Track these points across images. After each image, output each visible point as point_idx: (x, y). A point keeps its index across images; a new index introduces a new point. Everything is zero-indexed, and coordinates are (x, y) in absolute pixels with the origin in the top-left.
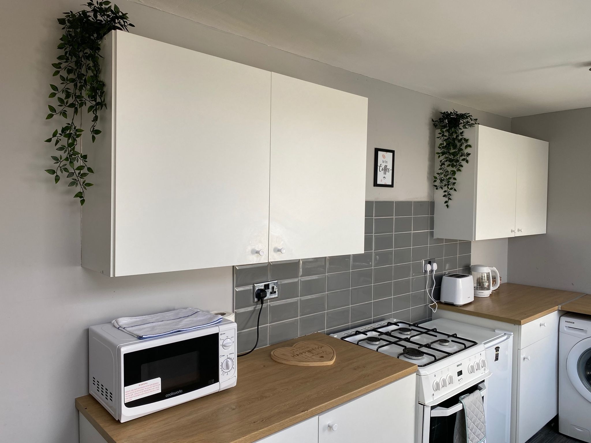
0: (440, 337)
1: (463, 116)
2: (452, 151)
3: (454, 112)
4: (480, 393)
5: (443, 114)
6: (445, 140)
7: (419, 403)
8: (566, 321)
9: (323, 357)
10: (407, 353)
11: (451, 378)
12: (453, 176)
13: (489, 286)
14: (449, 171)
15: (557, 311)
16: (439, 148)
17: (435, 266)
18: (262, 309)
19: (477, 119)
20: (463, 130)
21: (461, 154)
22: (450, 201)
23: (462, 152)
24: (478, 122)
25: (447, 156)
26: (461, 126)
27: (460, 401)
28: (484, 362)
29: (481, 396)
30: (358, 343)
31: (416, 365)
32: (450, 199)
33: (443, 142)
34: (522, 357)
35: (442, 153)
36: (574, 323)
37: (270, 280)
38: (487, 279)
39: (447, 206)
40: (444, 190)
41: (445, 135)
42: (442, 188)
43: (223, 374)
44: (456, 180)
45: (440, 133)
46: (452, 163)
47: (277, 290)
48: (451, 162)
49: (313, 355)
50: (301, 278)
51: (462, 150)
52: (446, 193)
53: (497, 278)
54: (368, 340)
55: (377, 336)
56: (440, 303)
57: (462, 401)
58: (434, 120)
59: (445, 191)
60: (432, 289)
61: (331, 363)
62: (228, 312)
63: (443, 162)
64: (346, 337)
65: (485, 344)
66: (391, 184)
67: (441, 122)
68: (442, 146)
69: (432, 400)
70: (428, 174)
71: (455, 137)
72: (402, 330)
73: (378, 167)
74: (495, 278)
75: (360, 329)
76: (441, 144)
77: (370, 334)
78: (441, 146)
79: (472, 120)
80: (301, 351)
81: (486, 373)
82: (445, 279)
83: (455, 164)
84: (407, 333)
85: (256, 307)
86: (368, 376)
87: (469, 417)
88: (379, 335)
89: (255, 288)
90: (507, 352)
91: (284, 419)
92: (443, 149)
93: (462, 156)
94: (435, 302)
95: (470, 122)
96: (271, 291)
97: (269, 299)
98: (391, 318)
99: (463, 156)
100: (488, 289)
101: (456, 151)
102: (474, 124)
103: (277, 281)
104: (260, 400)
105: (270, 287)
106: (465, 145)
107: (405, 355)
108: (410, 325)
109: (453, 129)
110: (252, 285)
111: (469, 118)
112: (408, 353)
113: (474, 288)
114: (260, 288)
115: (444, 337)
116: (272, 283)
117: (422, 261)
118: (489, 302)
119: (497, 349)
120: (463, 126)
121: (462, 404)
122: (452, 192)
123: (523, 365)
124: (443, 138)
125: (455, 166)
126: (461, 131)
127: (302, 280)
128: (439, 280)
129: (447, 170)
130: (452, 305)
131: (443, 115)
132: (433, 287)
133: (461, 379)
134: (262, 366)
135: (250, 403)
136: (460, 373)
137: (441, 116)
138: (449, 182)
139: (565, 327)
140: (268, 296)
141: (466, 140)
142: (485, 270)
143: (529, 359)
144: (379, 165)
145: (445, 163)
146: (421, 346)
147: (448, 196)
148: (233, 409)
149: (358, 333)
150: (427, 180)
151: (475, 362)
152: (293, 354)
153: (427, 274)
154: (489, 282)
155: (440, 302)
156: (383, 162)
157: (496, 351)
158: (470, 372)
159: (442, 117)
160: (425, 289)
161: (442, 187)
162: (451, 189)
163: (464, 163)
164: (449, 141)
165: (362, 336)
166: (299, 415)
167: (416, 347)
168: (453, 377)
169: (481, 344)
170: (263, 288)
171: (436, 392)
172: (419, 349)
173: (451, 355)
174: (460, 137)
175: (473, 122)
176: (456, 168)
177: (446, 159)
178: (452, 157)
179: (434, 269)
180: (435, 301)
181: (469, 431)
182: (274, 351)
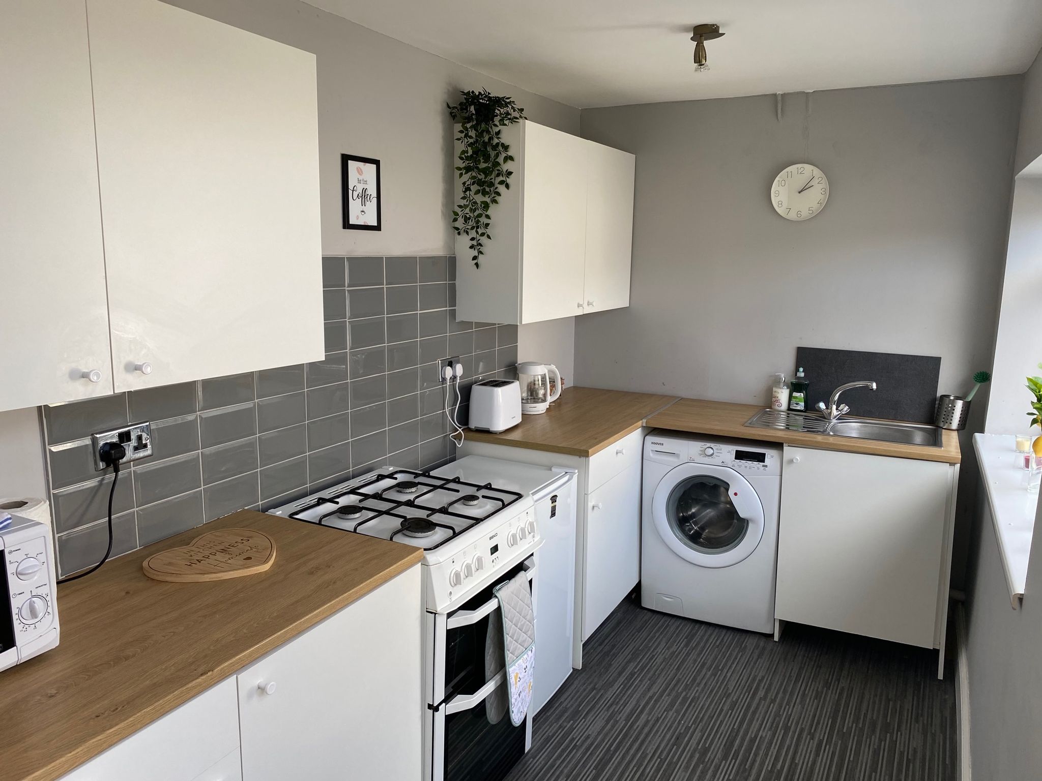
0: (466, 491)
1: (499, 102)
2: (483, 165)
3: (485, 94)
4: (526, 575)
5: (467, 96)
6: (471, 145)
7: (427, 612)
8: (652, 443)
9: (251, 558)
10: (407, 529)
11: (479, 560)
12: (485, 212)
13: (545, 395)
14: (479, 202)
15: (640, 428)
16: (461, 158)
17: (459, 370)
18: (118, 482)
19: (523, 109)
20: (500, 127)
21: (497, 172)
22: (481, 256)
23: (499, 168)
24: (524, 114)
25: (474, 174)
26: (497, 120)
27: (494, 596)
28: (531, 524)
29: (527, 579)
30: (320, 520)
31: (421, 548)
32: (481, 253)
33: (467, 147)
34: (590, 505)
35: (465, 168)
36: (662, 444)
37: (130, 424)
38: (542, 384)
39: (477, 265)
40: (470, 236)
41: (469, 135)
42: (467, 233)
43: (25, 629)
44: (490, 219)
45: (461, 132)
46: (482, 188)
47: (148, 441)
48: (480, 186)
49: (230, 556)
50: (200, 412)
51: (498, 164)
52: (475, 243)
53: (557, 380)
54: (340, 513)
55: (356, 503)
56: (468, 430)
57: (497, 595)
58: (451, 105)
59: (473, 239)
60: (455, 408)
61: (266, 567)
62: (32, 499)
63: (468, 185)
64: (298, 512)
65: (534, 494)
66: (375, 224)
67: (462, 109)
68: (465, 156)
69: (449, 603)
70: (443, 205)
71: (486, 139)
72: (403, 486)
73: (350, 192)
74: (554, 382)
75: (325, 494)
76: (463, 152)
77: (344, 501)
78: (463, 156)
79: (514, 111)
80: (207, 553)
81: (535, 541)
82: (476, 389)
83: (487, 189)
84: (410, 491)
85: (103, 479)
86: (334, 583)
87: (509, 618)
88: (361, 501)
89: (98, 443)
90: (569, 499)
91: (161, 699)
92: (467, 160)
93: (498, 175)
94: (460, 430)
95: (511, 115)
96: (136, 445)
97: (133, 460)
98: (384, 465)
99: (501, 175)
100: (544, 400)
101: (489, 165)
102: (517, 118)
103: (148, 424)
104: (114, 666)
105: (133, 436)
106: (503, 155)
107: (405, 532)
108: (417, 475)
109: (483, 125)
110: (90, 437)
111: (510, 107)
112: (409, 529)
113: (522, 399)
114: (108, 442)
115: (471, 491)
116: (135, 428)
117: (437, 362)
118: (544, 422)
119: (554, 499)
120: (500, 120)
121: (497, 600)
122: (484, 240)
123: (591, 516)
124: (466, 140)
125: (488, 193)
126: (496, 129)
127: (204, 416)
128: (466, 391)
129: (474, 200)
130: (487, 432)
131: (465, 96)
132: (456, 405)
133: (497, 559)
134: (123, 593)
135: (90, 676)
136: (495, 549)
137: (463, 99)
138: (478, 222)
139: (651, 452)
140: (130, 454)
141: (506, 148)
142: (539, 371)
143: (600, 508)
144: (351, 187)
145: (472, 187)
146: (433, 511)
147: (477, 246)
148: (52, 696)
149: (321, 501)
150: (442, 218)
151: (518, 528)
152: (190, 560)
153: (446, 383)
154: (545, 389)
155: (469, 428)
156: (359, 182)
157: (552, 503)
158: (510, 545)
159: (465, 101)
160: (444, 408)
161: (468, 230)
162: (483, 234)
163: (502, 189)
164: (477, 146)
165: (329, 507)
166: (194, 682)
167: (422, 514)
168: (483, 558)
169: (528, 495)
170: (115, 440)
171: (455, 588)
172: (429, 518)
173: (479, 523)
174: (496, 141)
175: (516, 114)
176: (489, 197)
177: (472, 181)
178: (482, 177)
179: (457, 374)
180: (460, 428)
181: (508, 639)
182: (148, 559)
